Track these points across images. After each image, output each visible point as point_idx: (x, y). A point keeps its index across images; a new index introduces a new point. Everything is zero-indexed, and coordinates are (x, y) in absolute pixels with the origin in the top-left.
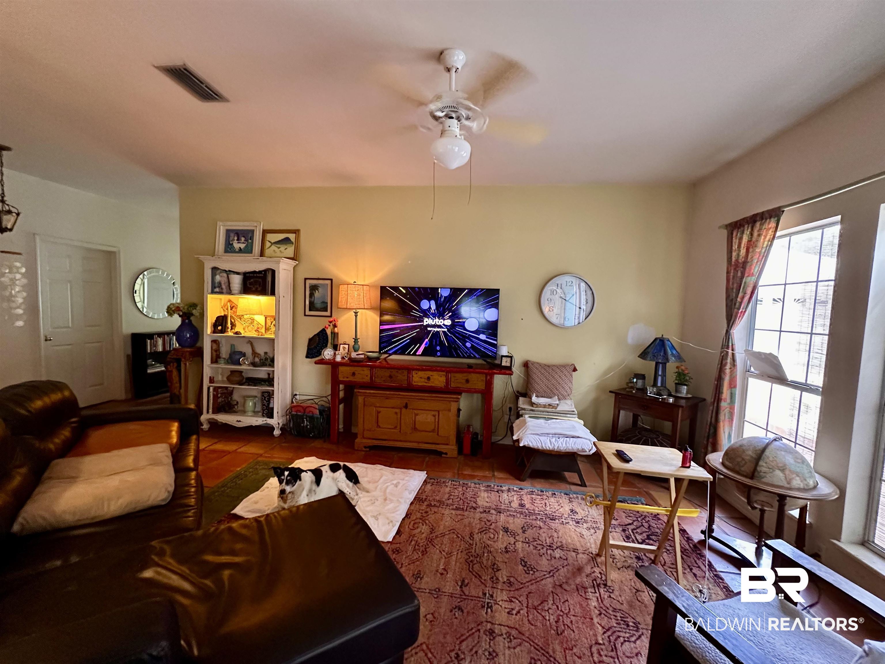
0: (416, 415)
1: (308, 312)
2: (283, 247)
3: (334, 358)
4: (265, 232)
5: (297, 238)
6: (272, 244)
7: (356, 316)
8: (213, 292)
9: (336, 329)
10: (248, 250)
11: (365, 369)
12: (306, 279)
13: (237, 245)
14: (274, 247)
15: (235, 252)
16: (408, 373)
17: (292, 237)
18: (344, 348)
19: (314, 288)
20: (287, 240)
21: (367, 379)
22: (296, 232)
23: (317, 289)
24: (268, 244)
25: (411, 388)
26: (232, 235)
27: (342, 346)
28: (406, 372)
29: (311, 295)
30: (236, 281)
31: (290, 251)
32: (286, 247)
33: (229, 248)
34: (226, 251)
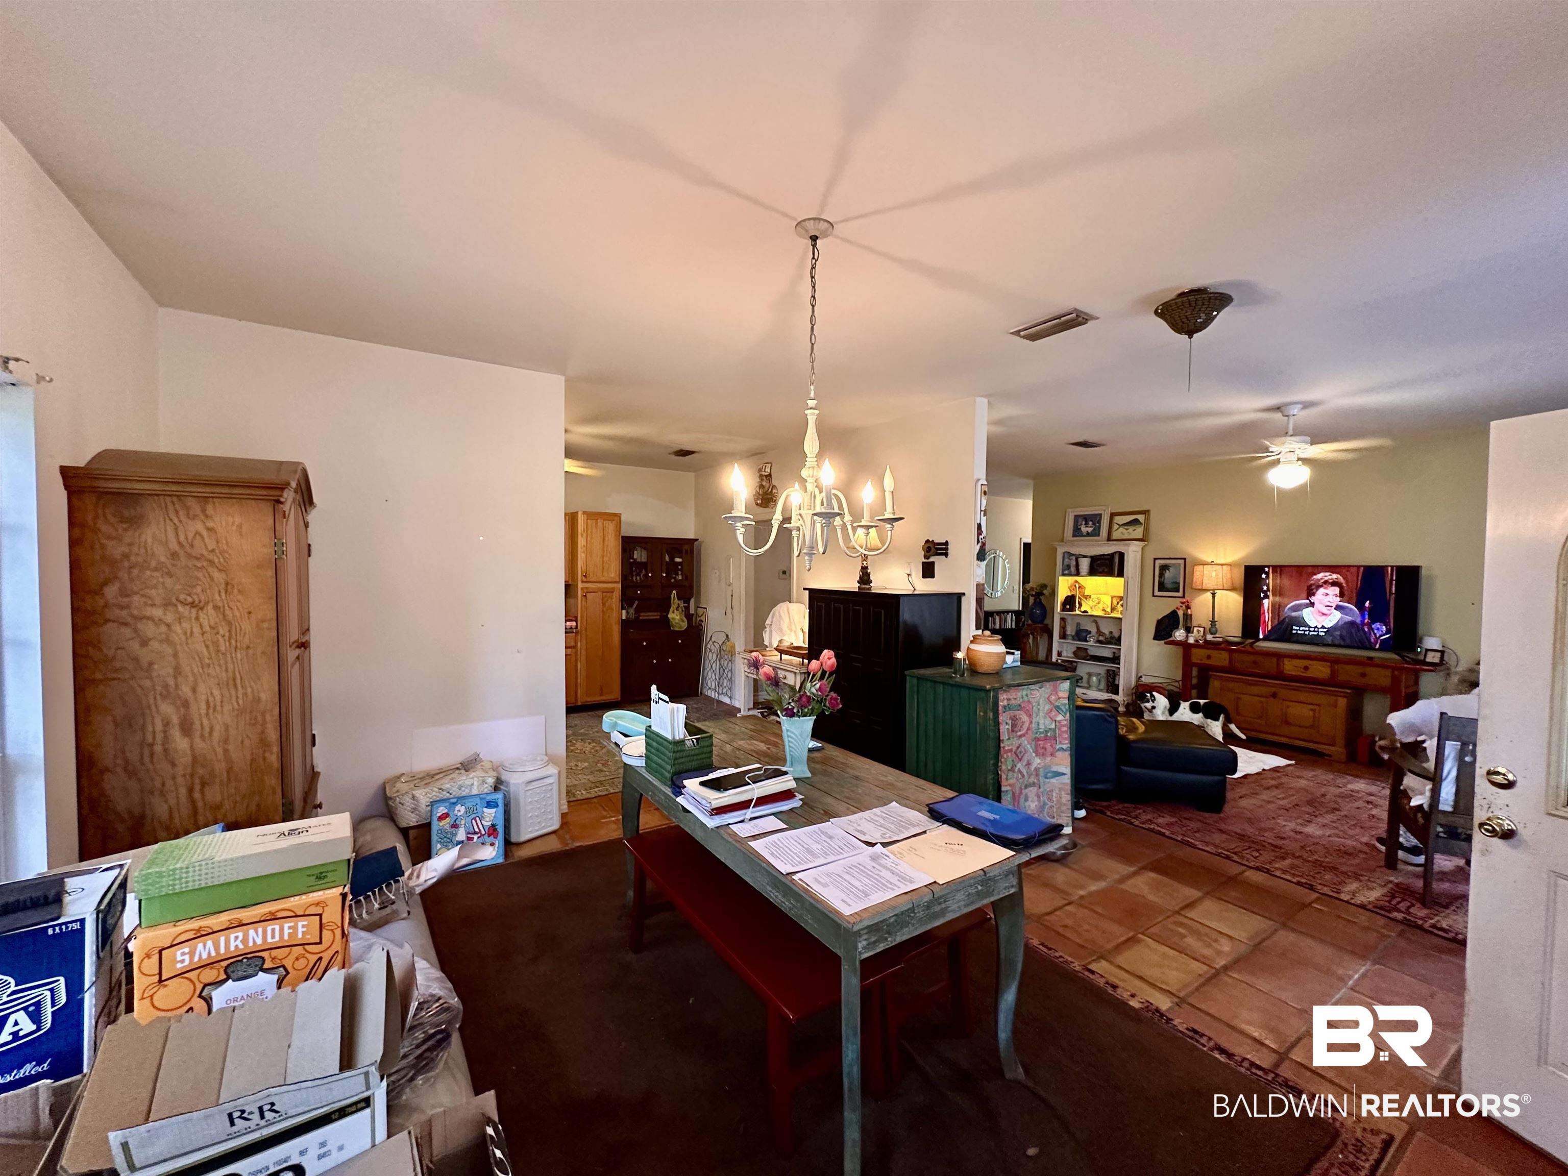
0: (1288, 707)
1: (1157, 593)
2: (1131, 529)
3: (1187, 641)
4: (1113, 515)
5: (1147, 520)
6: (1120, 526)
7: (1214, 597)
8: (1063, 575)
9: (1189, 610)
10: (1096, 533)
11: (1223, 652)
12: (1155, 559)
13: (1084, 529)
14: (1121, 529)
15: (1082, 536)
16: (1278, 660)
17: (1141, 518)
18: (1198, 631)
19: (1164, 568)
20: (1135, 522)
21: (1226, 663)
22: (1145, 512)
23: (1168, 569)
24: (1116, 527)
25: (1280, 676)
26: (1080, 520)
27: (1195, 629)
28: (1274, 660)
29: (1161, 575)
30: (1085, 564)
31: (1138, 532)
32: (1134, 528)
33: (1077, 532)
34: (1074, 536)
